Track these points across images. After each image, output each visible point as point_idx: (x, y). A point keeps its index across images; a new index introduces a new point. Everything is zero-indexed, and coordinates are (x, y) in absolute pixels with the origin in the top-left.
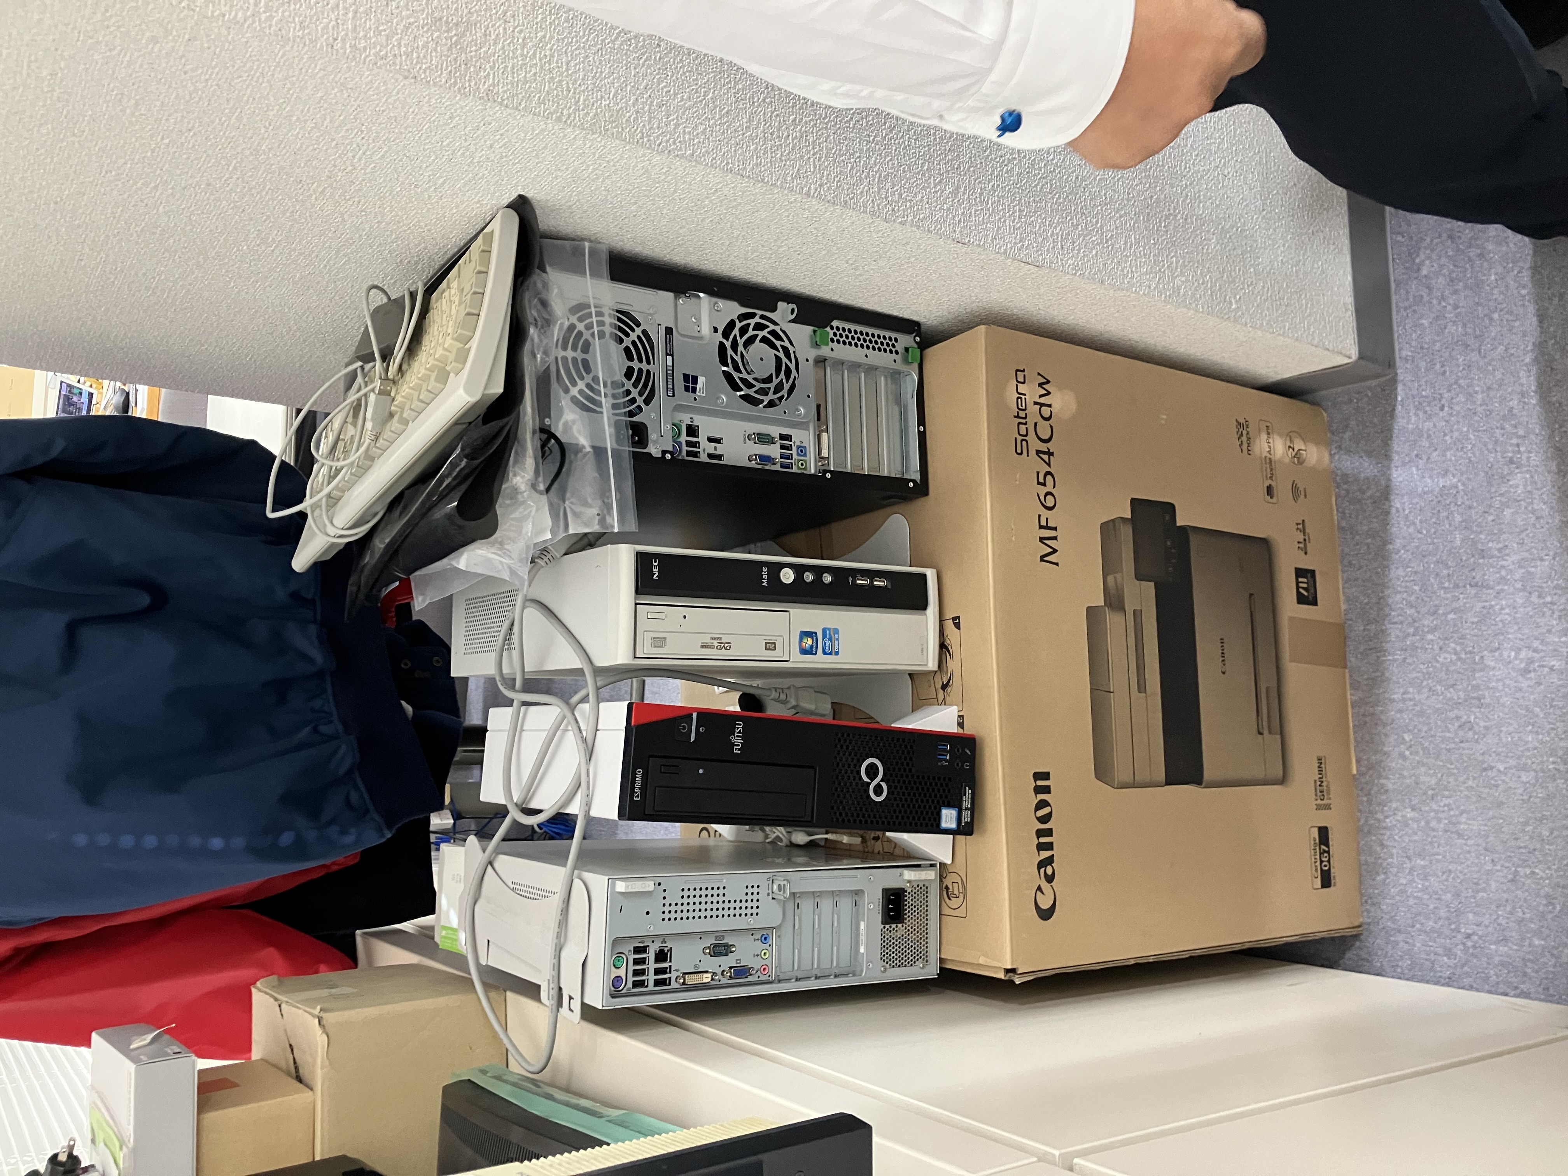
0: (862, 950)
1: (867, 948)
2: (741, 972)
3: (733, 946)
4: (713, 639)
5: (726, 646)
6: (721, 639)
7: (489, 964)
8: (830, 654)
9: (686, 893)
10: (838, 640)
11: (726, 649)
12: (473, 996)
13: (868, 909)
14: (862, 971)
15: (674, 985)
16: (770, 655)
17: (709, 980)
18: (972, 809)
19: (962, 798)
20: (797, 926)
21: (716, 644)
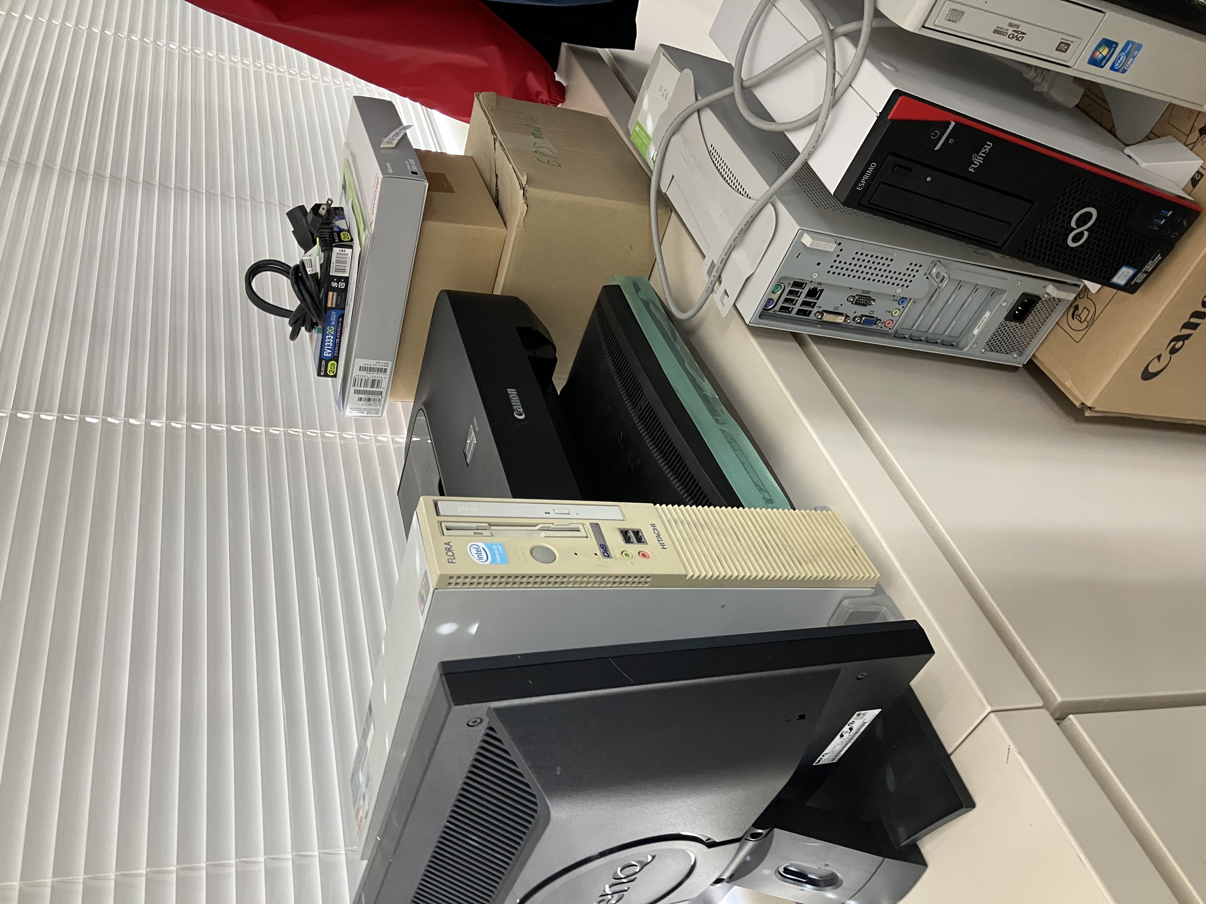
0: (976, 332)
1: (980, 333)
2: (871, 320)
3: (874, 300)
4: (1010, 25)
5: (1018, 35)
6: (1018, 27)
7: (667, 194)
8: (1117, 70)
9: (858, 256)
10: (1134, 57)
11: (1017, 39)
12: (646, 208)
13: (1001, 305)
14: (966, 347)
15: (812, 317)
16: (1060, 56)
17: (841, 321)
18: (1149, 274)
19: (1148, 262)
20: (933, 299)
21: (1010, 32)
